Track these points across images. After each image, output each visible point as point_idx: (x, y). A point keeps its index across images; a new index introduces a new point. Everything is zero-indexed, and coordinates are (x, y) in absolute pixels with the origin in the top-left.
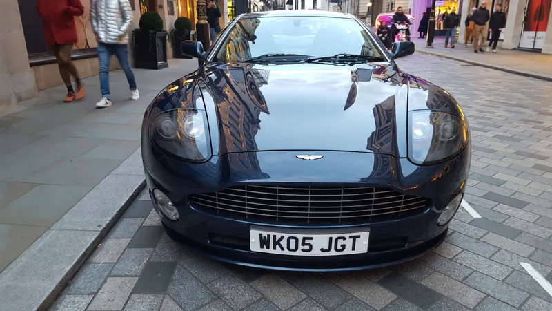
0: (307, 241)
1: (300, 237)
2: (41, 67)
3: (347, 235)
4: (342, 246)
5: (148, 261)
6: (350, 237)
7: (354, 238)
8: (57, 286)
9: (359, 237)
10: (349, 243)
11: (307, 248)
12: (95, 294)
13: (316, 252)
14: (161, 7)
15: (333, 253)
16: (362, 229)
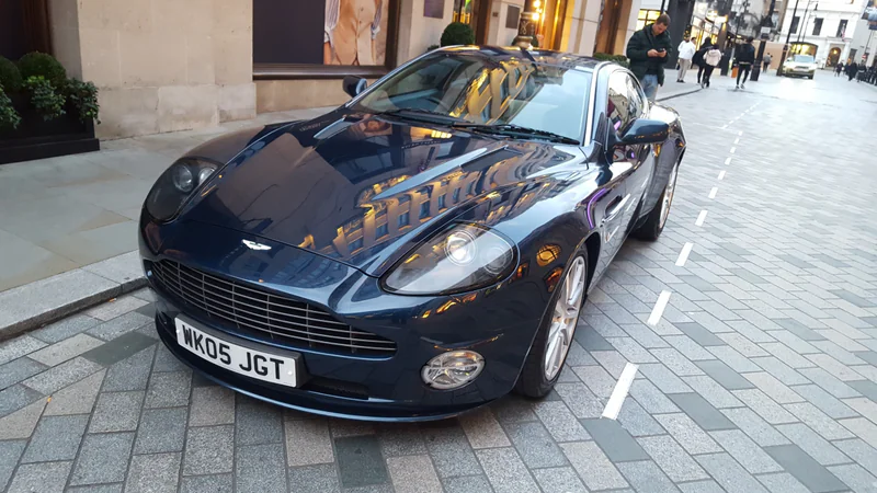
0: (224, 350)
1: (218, 341)
2: (275, 82)
3: (268, 356)
4: (263, 368)
5: (134, 331)
6: (272, 360)
7: (278, 362)
8: (19, 323)
9: (282, 362)
10: (271, 367)
11: (225, 358)
12: (51, 344)
13: (234, 367)
14: (496, 15)
15: (252, 374)
16: (289, 353)
